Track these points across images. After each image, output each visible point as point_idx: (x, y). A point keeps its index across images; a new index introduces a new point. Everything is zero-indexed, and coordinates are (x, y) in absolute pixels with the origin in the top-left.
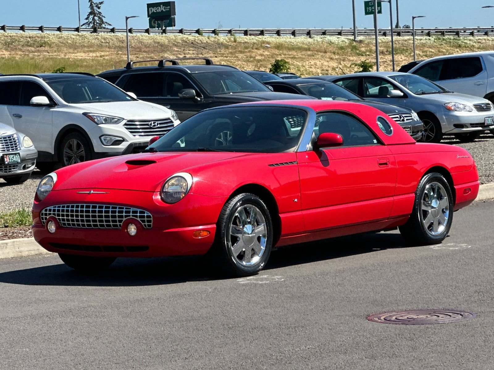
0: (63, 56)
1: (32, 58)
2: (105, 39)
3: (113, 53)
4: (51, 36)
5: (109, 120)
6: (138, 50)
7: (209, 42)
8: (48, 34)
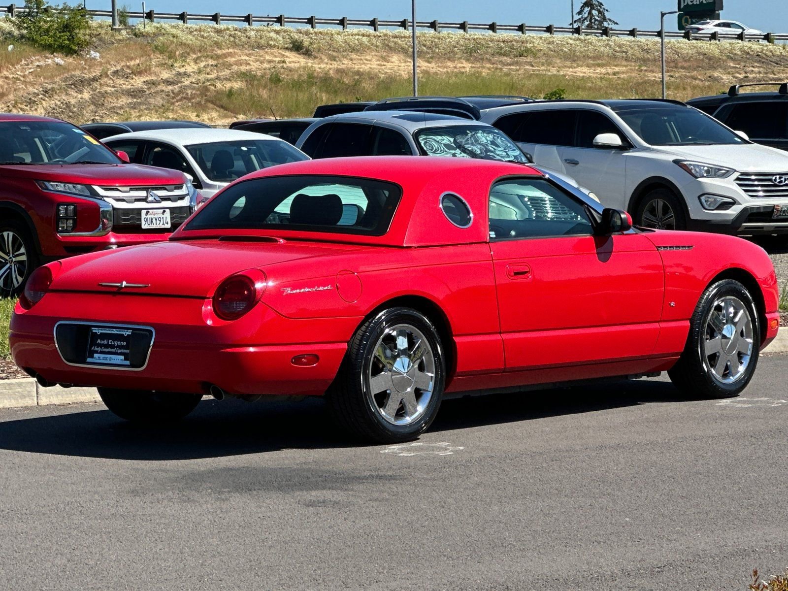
0: (555, 72)
1: (507, 75)
2: (620, 46)
3: (633, 68)
4: (536, 39)
5: (715, 172)
6: (672, 65)
7: (784, 54)
8: (533, 37)
